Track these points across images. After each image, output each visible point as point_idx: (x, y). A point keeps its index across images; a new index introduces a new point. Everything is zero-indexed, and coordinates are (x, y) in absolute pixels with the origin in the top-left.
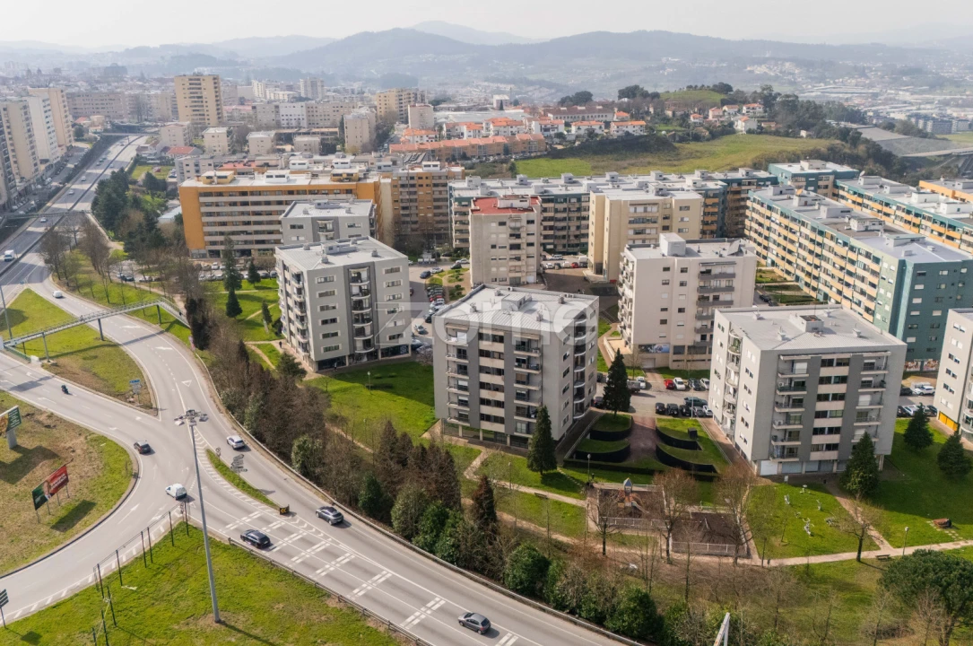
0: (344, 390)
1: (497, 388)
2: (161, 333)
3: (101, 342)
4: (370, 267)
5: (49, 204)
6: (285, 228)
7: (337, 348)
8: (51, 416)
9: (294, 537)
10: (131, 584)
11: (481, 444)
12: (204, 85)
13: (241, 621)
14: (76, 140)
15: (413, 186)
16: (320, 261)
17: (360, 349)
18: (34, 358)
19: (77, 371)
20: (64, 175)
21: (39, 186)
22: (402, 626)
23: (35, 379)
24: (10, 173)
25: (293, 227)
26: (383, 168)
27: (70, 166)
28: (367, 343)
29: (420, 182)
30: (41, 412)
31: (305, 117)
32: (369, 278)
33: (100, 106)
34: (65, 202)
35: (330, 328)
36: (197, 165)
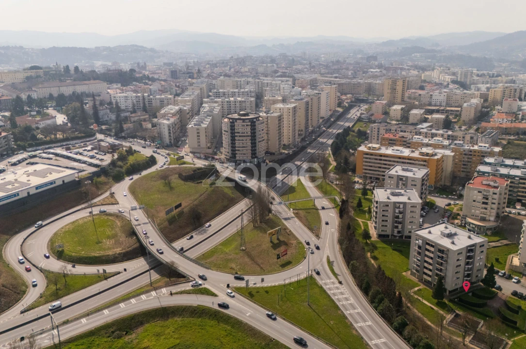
0: (383, 248)
1: (430, 264)
2: (333, 208)
3: (313, 207)
4: (405, 204)
5: (319, 139)
6: (386, 178)
7: (386, 231)
8: (290, 231)
9: (339, 291)
10: (292, 287)
11: (423, 283)
12: (398, 83)
13: (314, 307)
14: (338, 107)
15: (471, 155)
16: (386, 198)
17: (396, 233)
18: (292, 209)
19: (302, 216)
20: (328, 124)
21: (318, 129)
22: (355, 325)
23: (290, 217)
24: (308, 125)
25: (389, 177)
26: (457, 145)
27: (332, 120)
28: (399, 232)
29: (475, 154)
30: (288, 229)
31: (445, 101)
32: (403, 207)
33: (353, 89)
34: (324, 138)
35: (384, 223)
36: (378, 129)
